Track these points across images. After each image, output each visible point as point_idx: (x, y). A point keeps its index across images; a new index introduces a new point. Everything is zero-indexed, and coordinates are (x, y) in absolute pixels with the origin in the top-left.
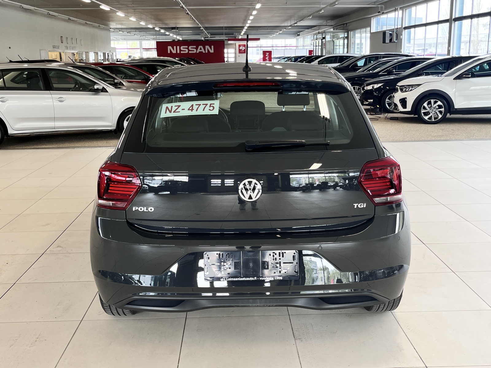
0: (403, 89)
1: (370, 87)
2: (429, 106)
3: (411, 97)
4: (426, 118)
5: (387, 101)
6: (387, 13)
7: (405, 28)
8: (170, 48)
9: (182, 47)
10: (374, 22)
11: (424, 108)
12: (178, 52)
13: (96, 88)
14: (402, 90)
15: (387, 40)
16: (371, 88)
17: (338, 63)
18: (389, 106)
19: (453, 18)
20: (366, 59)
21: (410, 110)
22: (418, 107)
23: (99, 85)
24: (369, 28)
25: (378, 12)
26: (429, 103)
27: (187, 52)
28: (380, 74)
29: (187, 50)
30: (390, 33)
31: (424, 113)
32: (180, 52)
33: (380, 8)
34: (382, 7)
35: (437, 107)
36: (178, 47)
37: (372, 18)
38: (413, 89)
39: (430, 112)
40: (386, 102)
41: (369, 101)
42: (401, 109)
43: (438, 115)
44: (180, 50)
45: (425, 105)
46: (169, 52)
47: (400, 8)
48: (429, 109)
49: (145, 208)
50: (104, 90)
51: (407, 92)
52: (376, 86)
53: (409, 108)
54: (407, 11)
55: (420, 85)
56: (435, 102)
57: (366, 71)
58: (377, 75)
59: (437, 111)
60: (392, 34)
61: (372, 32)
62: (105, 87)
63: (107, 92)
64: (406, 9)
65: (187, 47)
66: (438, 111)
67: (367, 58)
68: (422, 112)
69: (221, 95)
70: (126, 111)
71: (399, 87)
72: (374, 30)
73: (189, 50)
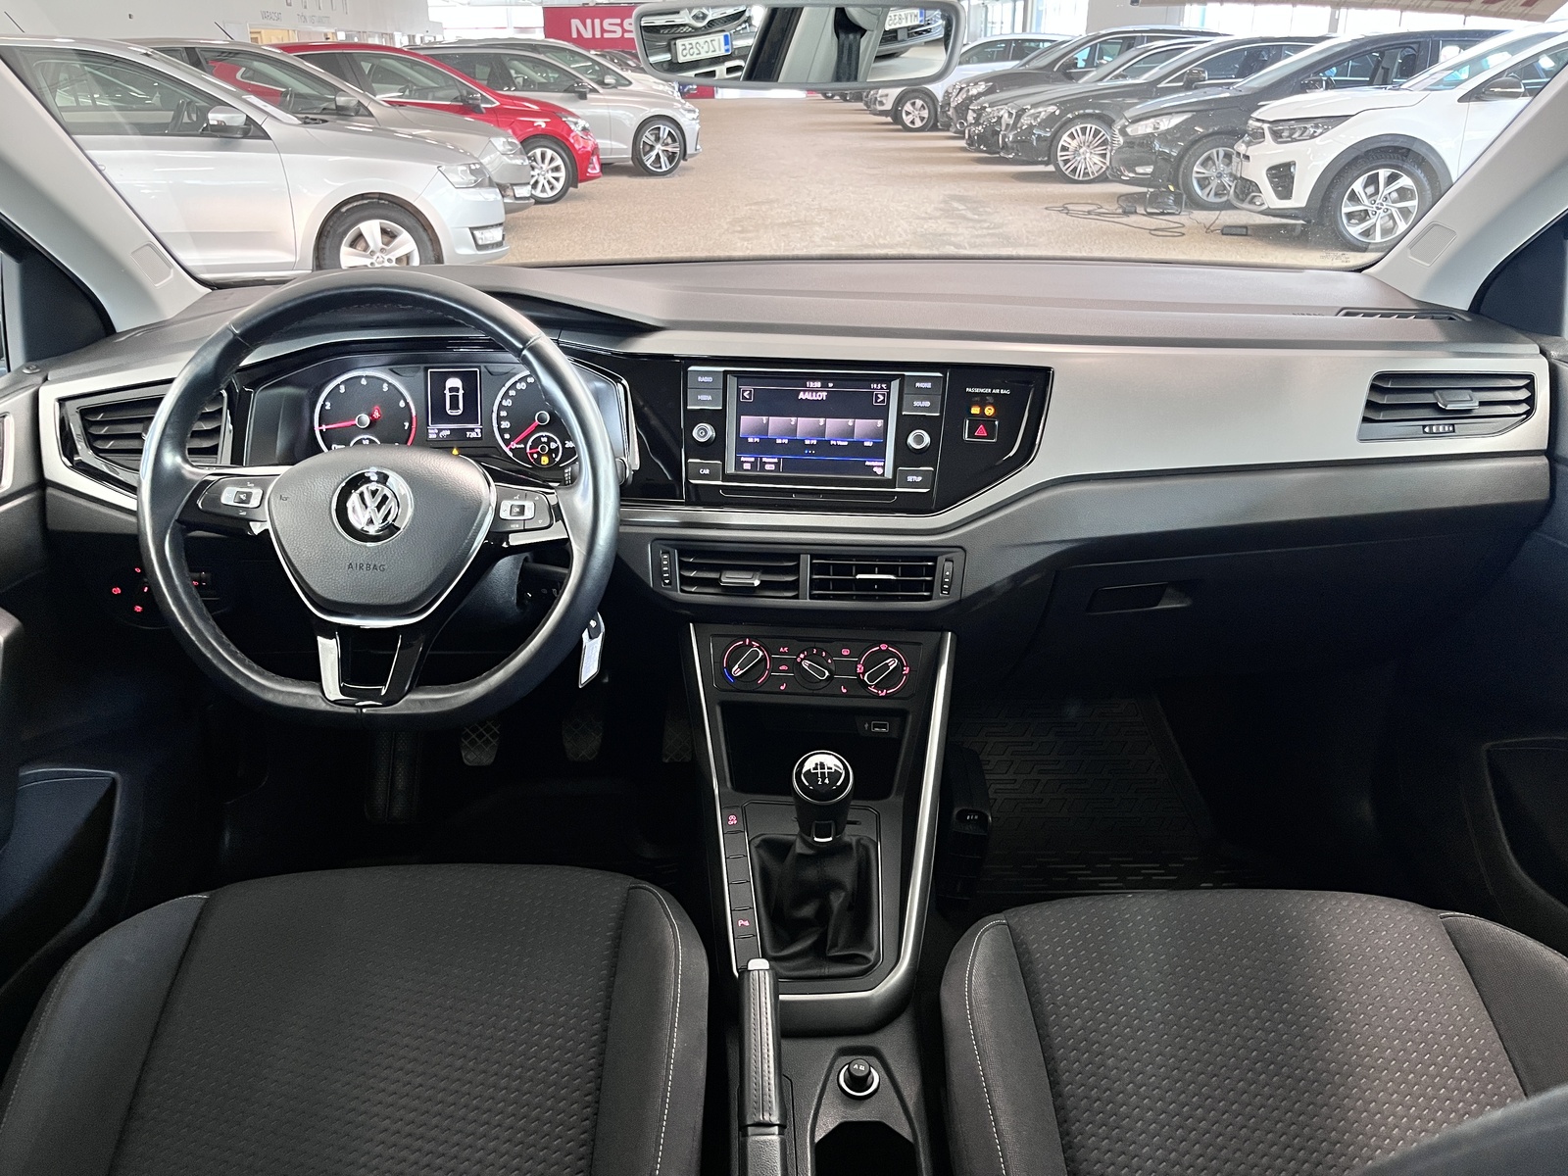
0: (1282, 131)
1: (1144, 128)
2: (1371, 190)
3: (1312, 159)
4: (1354, 230)
5: (1198, 173)
8: (575, 23)
9: (606, 22)
11: (1353, 197)
12: (598, 35)
13: (216, 123)
14: (1277, 135)
16: (1150, 130)
17: (1013, 59)
18: (1202, 187)
20: (1093, 48)
21: (1304, 205)
22: (1334, 196)
23: (229, 112)
26: (1373, 180)
27: (618, 35)
28: (1162, 85)
29: (619, 30)
31: (1350, 216)
32: (602, 35)
35: (1395, 195)
36: (597, 22)
38: (1319, 131)
39: (1370, 213)
40: (1194, 175)
41: (1140, 170)
42: (1269, 198)
43: (1395, 222)
44: (603, 31)
45: (1358, 186)
46: (575, 35)
48: (1366, 202)
50: (252, 131)
51: (1297, 141)
52: (1167, 123)
53: (1300, 198)
55: (1347, 117)
56: (1392, 179)
57: (1109, 77)
58: (1150, 90)
59: (1393, 210)
62: (258, 118)
63: (267, 137)
65: (618, 21)
66: (1399, 208)
67: (1096, 44)
68: (1345, 210)
69: (698, 147)
70: (344, 210)
71: (1266, 126)
73: (624, 31)
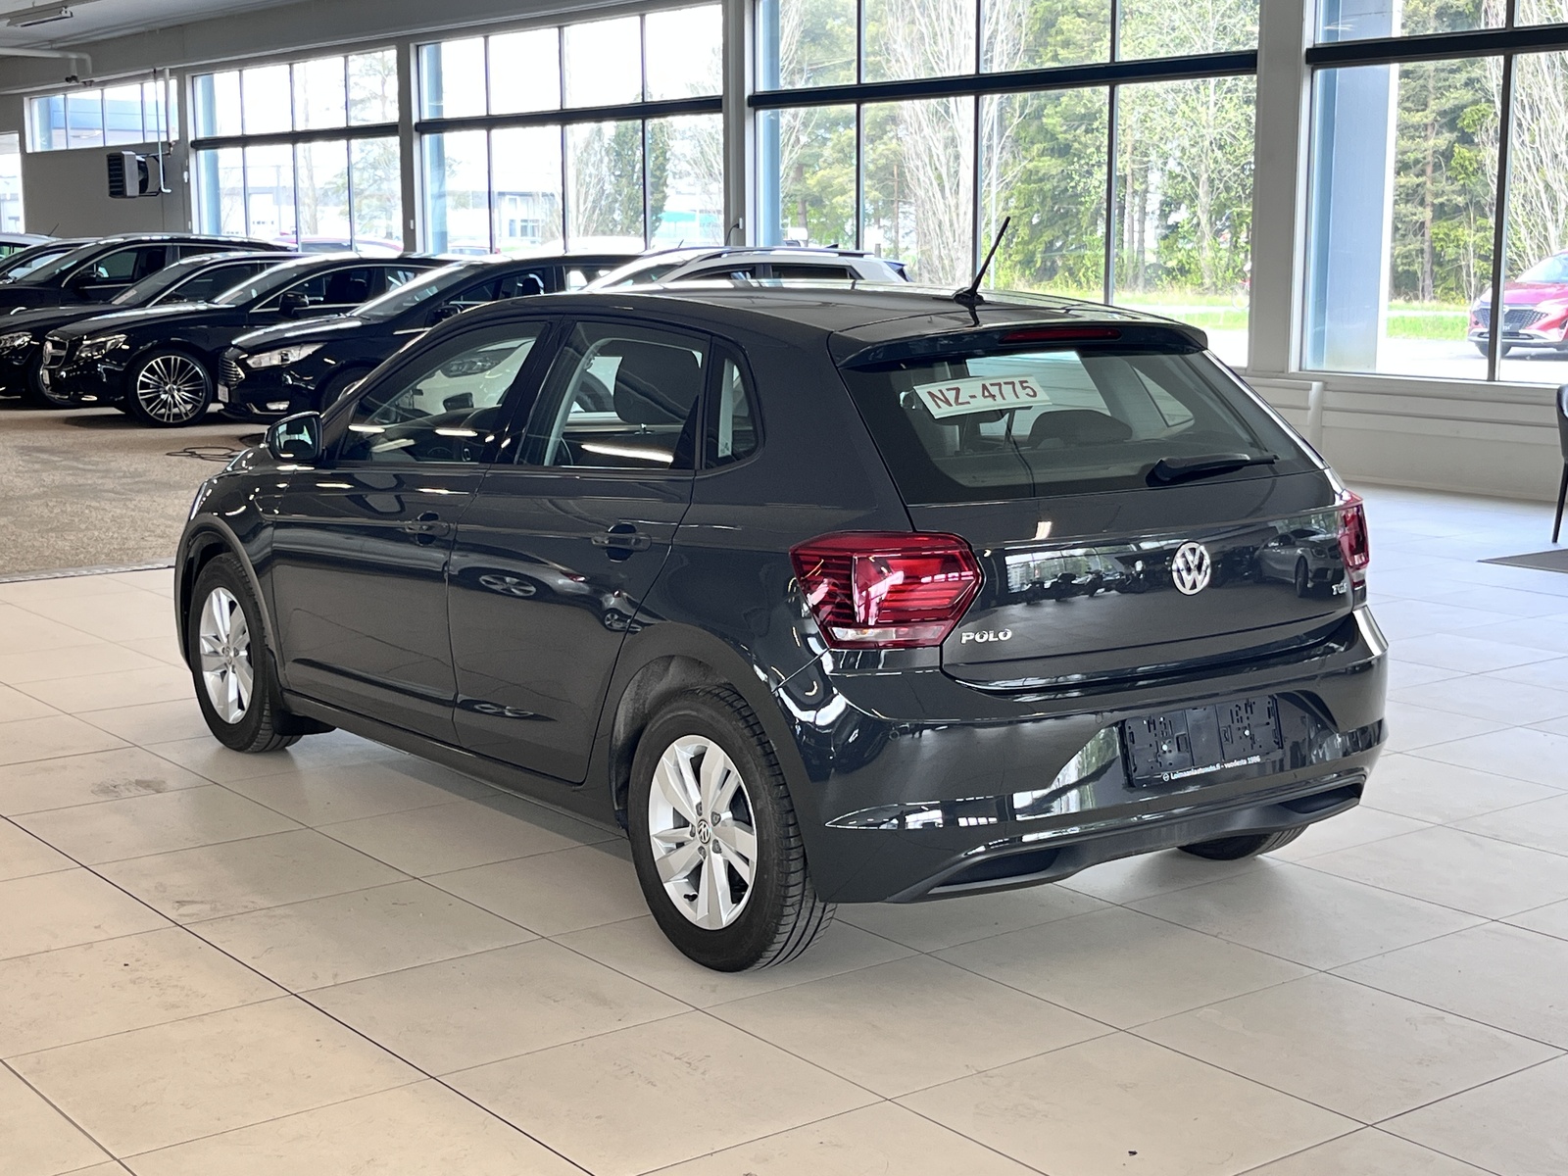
6: (104, 84)
7: (198, 145)
10: (33, 112)
15: (132, 187)
19: (413, 123)
24: (17, 136)
25: (68, 80)
30: (139, 162)
33: (73, 65)
34: (84, 60)
37: (26, 99)
47: (172, 72)
49: (992, 635)
54: (199, 82)
60: (144, 163)
61: (29, 150)
64: (193, 77)
72: (36, 144)
